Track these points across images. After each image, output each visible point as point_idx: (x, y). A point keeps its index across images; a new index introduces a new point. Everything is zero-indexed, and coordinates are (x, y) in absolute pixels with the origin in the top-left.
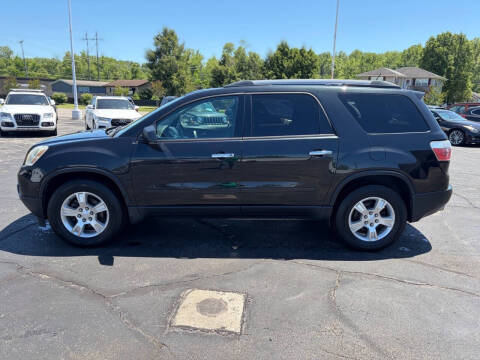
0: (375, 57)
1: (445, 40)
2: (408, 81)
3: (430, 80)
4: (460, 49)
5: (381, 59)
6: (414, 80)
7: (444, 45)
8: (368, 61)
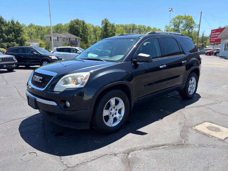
0: (41, 28)
1: (77, 22)
2: (67, 39)
3: (76, 39)
4: (83, 26)
5: (44, 29)
6: (70, 39)
7: (77, 24)
8: (39, 29)
